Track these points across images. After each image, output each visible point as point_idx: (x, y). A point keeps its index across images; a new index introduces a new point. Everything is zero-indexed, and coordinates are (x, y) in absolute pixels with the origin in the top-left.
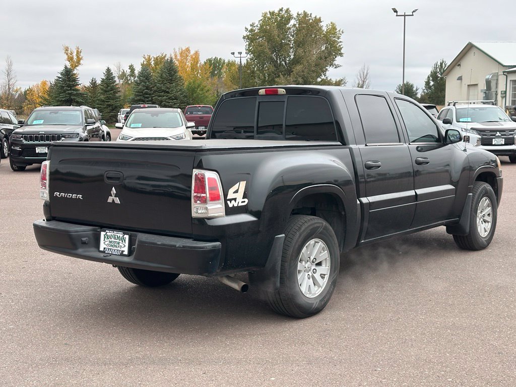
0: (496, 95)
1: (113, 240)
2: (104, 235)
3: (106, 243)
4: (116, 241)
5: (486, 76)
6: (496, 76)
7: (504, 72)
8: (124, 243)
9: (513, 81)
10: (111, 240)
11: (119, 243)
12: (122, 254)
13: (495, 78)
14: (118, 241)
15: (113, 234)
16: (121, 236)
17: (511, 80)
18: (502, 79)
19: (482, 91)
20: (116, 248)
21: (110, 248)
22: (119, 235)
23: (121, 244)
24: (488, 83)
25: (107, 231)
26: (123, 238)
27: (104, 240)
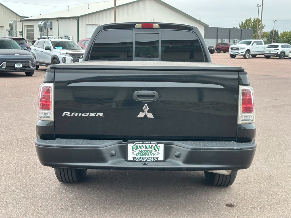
0: (16, 33)
1: (143, 149)
2: (133, 146)
3: (135, 153)
4: (148, 150)
5: (9, 22)
6: (15, 22)
7: (20, 20)
8: (157, 151)
9: (26, 25)
10: (141, 150)
11: (151, 152)
12: (157, 161)
13: (15, 23)
14: (150, 150)
15: (143, 145)
16: (154, 145)
17: (25, 25)
18: (19, 24)
19: (7, 30)
20: (148, 156)
21: (141, 156)
22: (151, 145)
23: (153, 152)
24: (11, 26)
25: (136, 143)
26: (157, 147)
27: (133, 150)
